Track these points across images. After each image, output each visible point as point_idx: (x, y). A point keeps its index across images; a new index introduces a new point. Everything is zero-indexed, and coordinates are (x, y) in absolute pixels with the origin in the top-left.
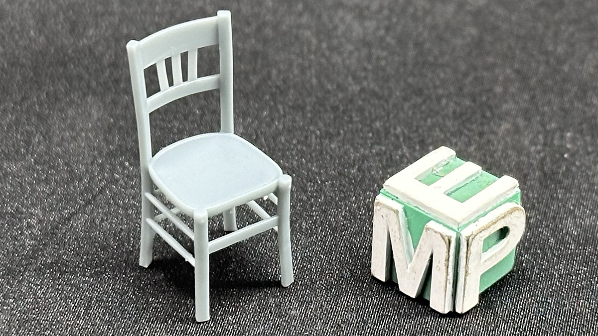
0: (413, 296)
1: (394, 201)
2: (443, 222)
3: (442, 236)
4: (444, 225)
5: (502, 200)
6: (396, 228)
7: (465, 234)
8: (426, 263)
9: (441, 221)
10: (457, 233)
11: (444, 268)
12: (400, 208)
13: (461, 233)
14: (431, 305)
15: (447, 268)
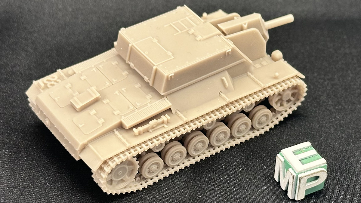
0: (284, 190)
1: (282, 158)
3: (292, 174)
5: (319, 167)
6: (281, 167)
8: (287, 181)
9: (293, 169)
11: (291, 185)
12: (283, 160)
13: (298, 175)
14: (288, 195)
15: (293, 185)
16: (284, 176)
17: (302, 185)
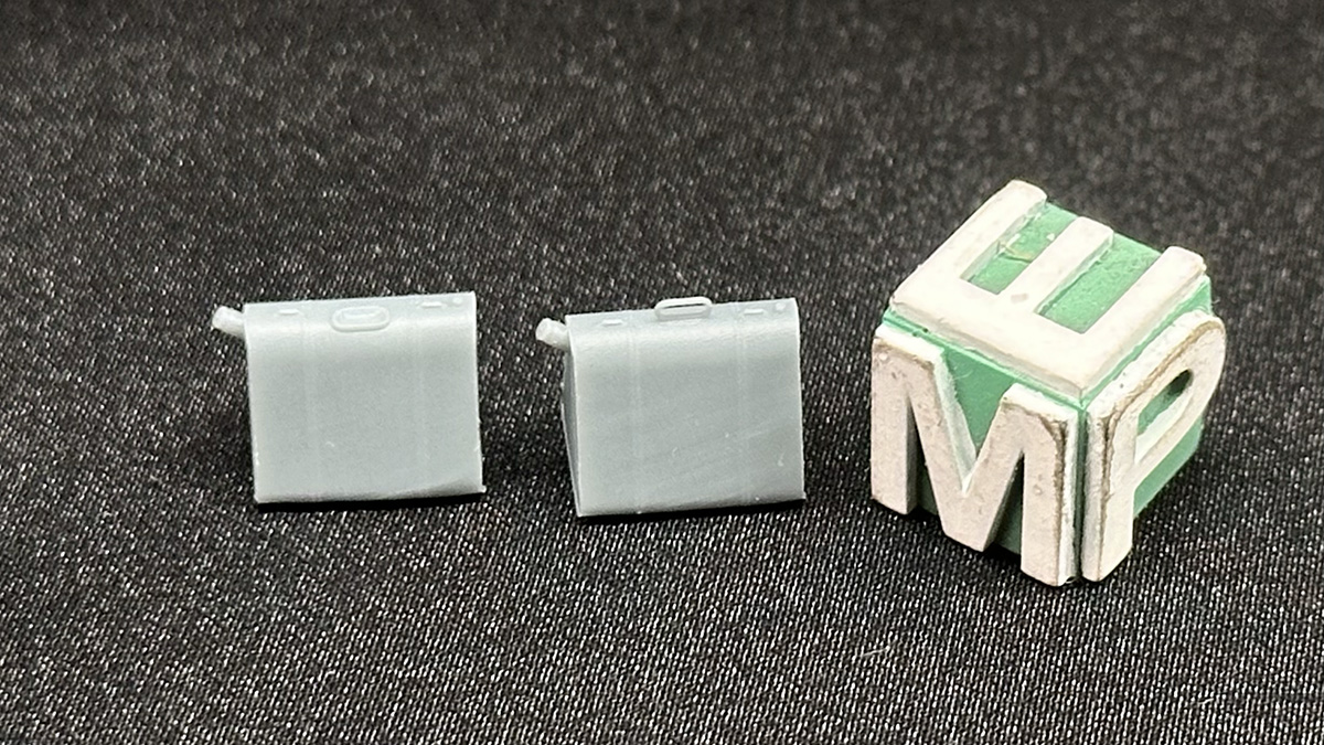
2: (1044, 387)
3: (1044, 421)
4: (1046, 394)
5: (1173, 310)
6: (929, 401)
7: (1098, 410)
8: (1006, 477)
9: (1037, 384)
10: (1081, 412)
11: (1053, 490)
12: (933, 354)
13: (1088, 410)
14: (1022, 565)
17: (1121, 462)
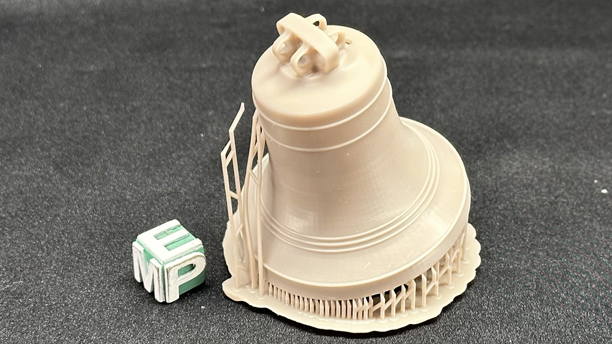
0: (150, 291)
1: (140, 246)
3: (155, 267)
4: (158, 261)
5: (192, 251)
7: (166, 267)
8: (152, 279)
9: (157, 259)
10: (162, 266)
14: (156, 297)
15: (159, 281)
16: (147, 271)
17: (173, 279)
